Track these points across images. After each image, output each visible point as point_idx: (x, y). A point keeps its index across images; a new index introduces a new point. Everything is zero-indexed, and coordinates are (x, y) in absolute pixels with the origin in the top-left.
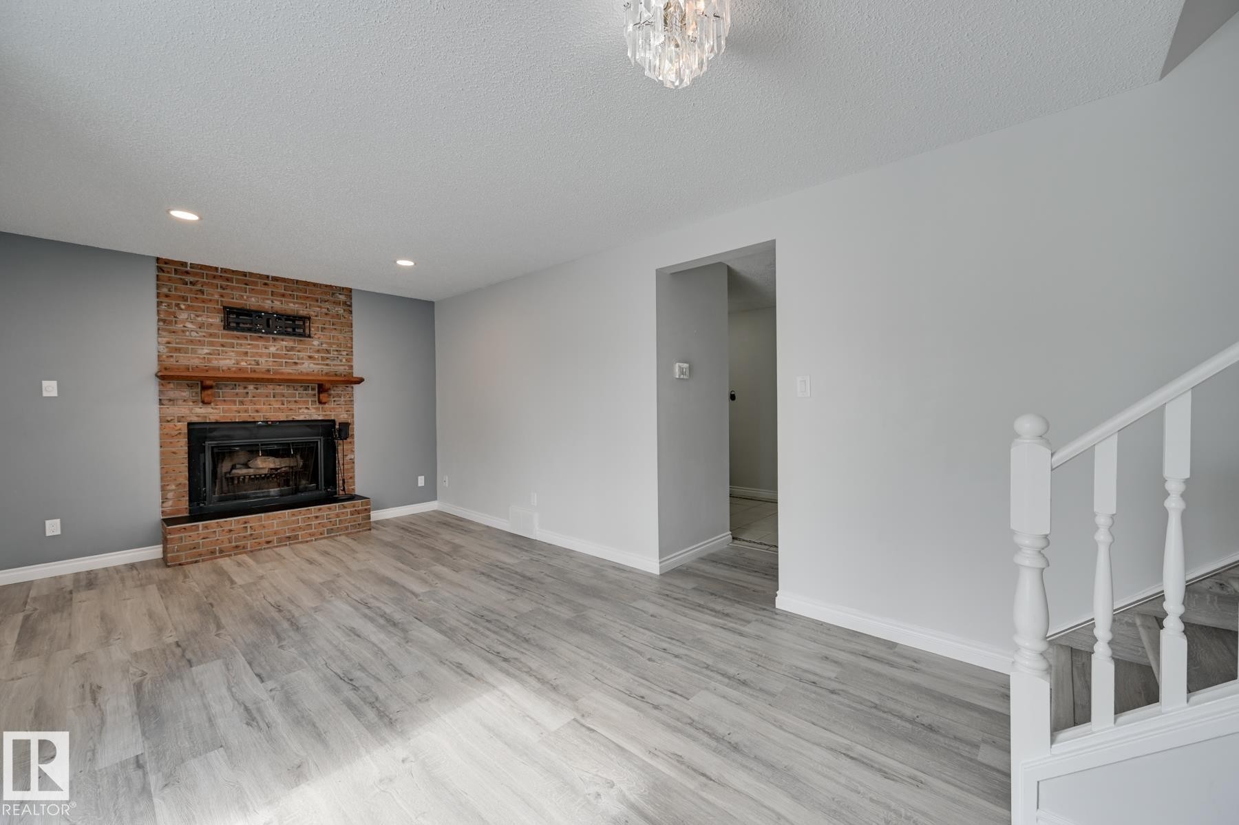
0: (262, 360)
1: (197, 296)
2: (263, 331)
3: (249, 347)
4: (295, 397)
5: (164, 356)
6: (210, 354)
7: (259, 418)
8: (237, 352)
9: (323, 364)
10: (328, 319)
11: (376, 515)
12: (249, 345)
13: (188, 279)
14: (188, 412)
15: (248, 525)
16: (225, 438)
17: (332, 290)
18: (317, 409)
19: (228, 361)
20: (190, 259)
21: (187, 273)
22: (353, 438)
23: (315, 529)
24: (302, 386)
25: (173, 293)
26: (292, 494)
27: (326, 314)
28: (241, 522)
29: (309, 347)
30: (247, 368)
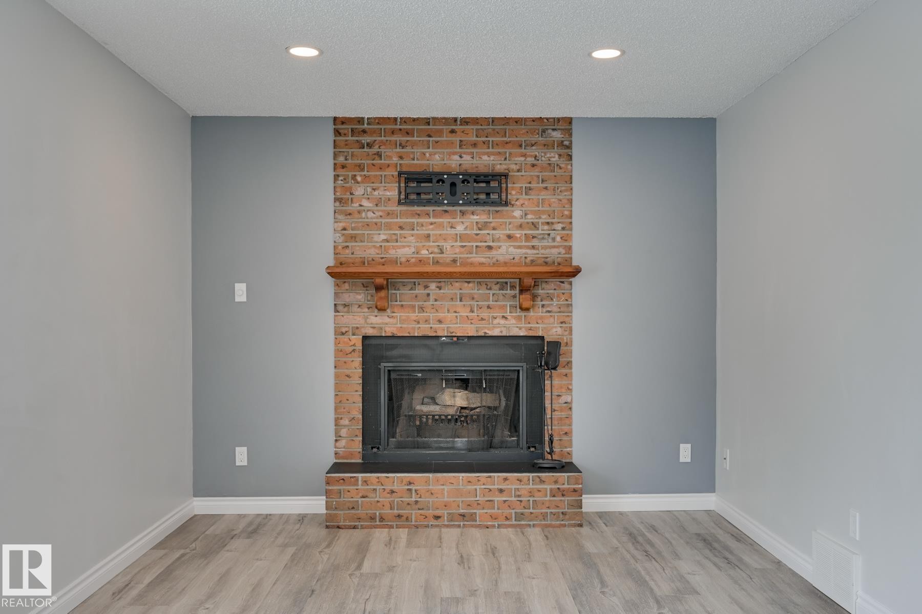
0: (447, 245)
1: (374, 162)
2: (446, 202)
3: (431, 227)
4: (488, 300)
5: (340, 247)
6: (387, 241)
7: (442, 331)
8: (418, 236)
9: (528, 247)
10: (535, 172)
11: (592, 503)
12: (432, 224)
13: (366, 139)
14: (362, 321)
15: (413, 487)
16: (403, 360)
17: (542, 124)
18: (519, 318)
19: (407, 249)
20: (367, 113)
21: (364, 131)
22: (571, 368)
23: (498, 509)
24: (498, 283)
25: (350, 161)
26: (483, 449)
27: (533, 165)
28: (404, 482)
29: (508, 221)
30: (429, 258)
